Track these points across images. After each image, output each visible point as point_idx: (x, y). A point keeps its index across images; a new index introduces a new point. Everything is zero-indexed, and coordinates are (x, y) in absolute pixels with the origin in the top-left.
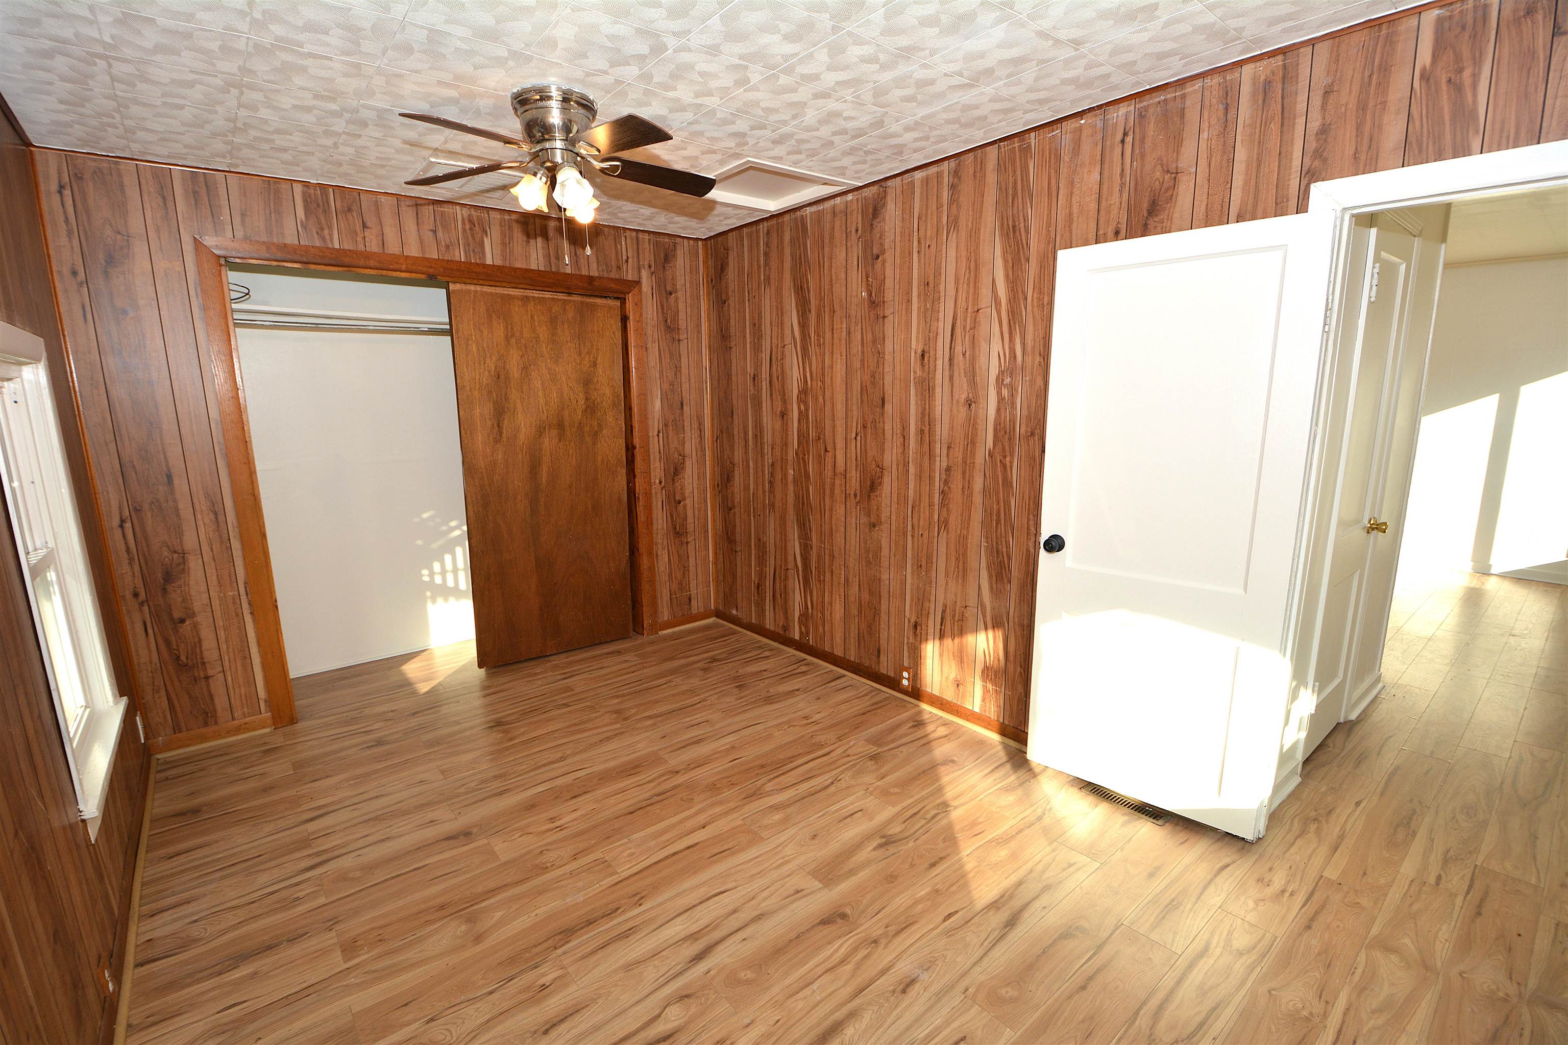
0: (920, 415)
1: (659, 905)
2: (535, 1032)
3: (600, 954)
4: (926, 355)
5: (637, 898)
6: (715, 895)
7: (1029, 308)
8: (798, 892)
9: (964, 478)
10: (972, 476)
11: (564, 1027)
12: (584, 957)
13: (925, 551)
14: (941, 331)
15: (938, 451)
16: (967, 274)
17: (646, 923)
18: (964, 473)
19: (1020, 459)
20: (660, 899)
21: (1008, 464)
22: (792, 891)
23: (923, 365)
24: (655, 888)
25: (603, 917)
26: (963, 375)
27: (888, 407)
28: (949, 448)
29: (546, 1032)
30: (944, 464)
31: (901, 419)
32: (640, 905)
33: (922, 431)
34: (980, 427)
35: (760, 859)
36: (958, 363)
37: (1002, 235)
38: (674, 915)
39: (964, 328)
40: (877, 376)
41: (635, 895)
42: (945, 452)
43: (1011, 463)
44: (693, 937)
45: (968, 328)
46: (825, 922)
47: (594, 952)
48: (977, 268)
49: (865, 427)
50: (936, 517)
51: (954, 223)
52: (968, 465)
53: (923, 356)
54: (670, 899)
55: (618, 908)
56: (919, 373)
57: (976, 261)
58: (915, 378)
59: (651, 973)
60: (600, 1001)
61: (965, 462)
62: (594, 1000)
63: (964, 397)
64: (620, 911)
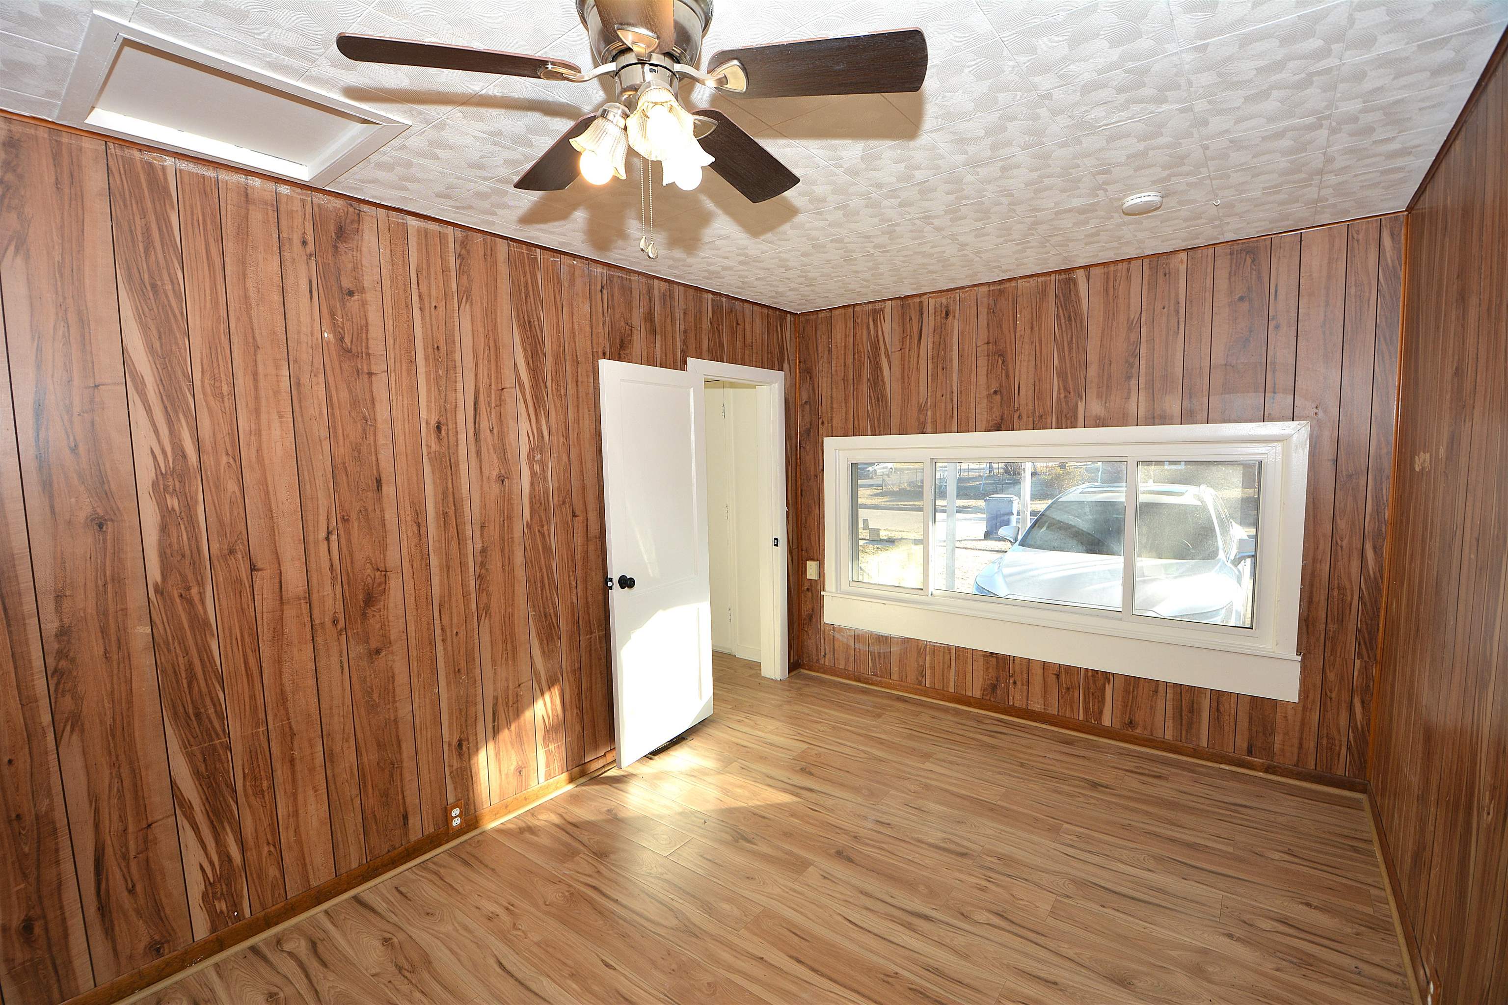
0: (440, 496)
1: (888, 959)
2: (1061, 990)
3: (967, 981)
4: (444, 428)
5: (890, 980)
6: (856, 925)
7: (550, 396)
8: (825, 878)
9: (503, 555)
10: (511, 551)
11: (1042, 975)
12: (978, 991)
13: (463, 650)
14: (461, 404)
15: (469, 533)
16: (487, 352)
17: (915, 962)
18: (502, 551)
19: (556, 525)
20: (882, 961)
21: (546, 533)
22: (826, 881)
23: (439, 439)
24: (870, 970)
25: (928, 997)
26: (492, 451)
27: (388, 490)
28: (482, 527)
29: (1055, 983)
30: (479, 547)
31: (413, 504)
32: (897, 973)
33: (445, 514)
34: (516, 502)
35: (795, 906)
36: (486, 439)
37: (519, 325)
38: (891, 945)
39: (489, 403)
40: (364, 449)
41: (888, 982)
42: (477, 533)
43: (549, 530)
44: (909, 926)
45: (493, 405)
46: (850, 860)
47: (968, 986)
48: (497, 348)
49: (345, 520)
50: (474, 606)
51: (465, 295)
52: (506, 543)
53: (439, 428)
54: (877, 954)
55: (910, 989)
56: (434, 447)
57: (495, 341)
58: (429, 453)
59: (960, 941)
60: (1005, 962)
61: (502, 538)
62: (1008, 966)
63: (495, 473)
64: (913, 987)
